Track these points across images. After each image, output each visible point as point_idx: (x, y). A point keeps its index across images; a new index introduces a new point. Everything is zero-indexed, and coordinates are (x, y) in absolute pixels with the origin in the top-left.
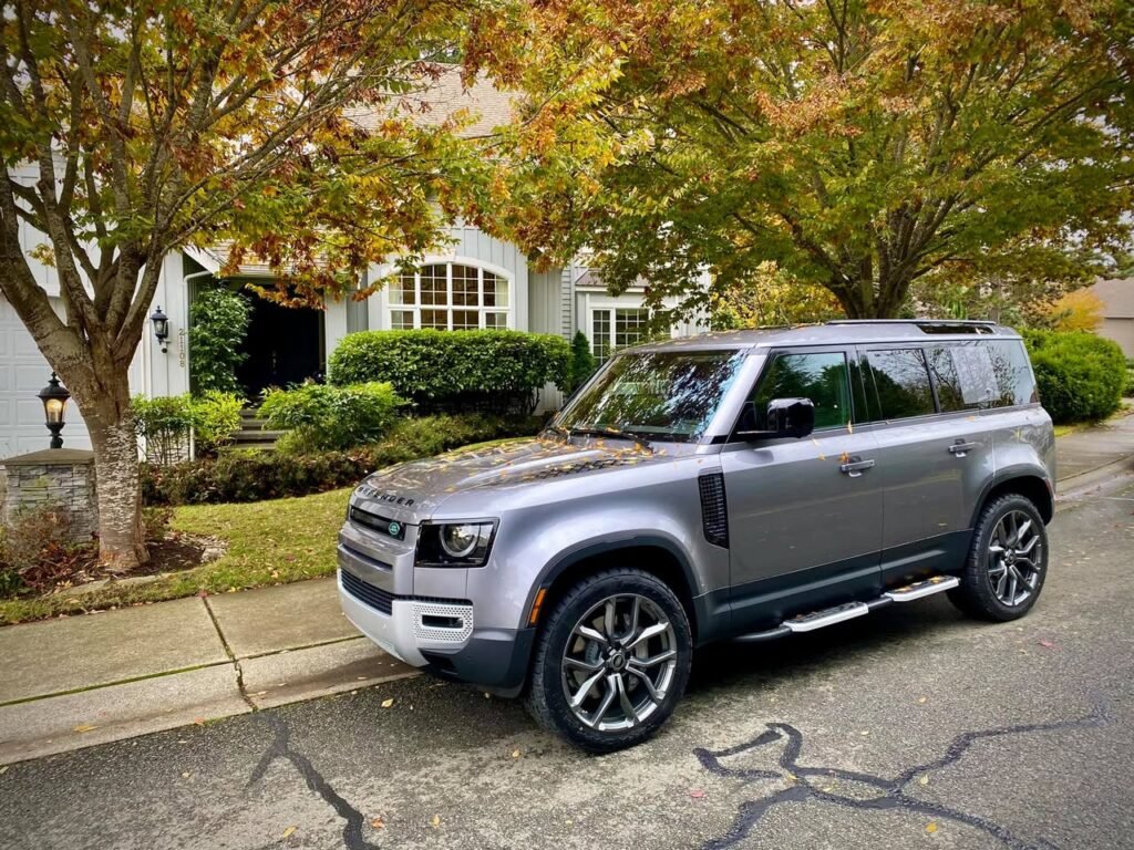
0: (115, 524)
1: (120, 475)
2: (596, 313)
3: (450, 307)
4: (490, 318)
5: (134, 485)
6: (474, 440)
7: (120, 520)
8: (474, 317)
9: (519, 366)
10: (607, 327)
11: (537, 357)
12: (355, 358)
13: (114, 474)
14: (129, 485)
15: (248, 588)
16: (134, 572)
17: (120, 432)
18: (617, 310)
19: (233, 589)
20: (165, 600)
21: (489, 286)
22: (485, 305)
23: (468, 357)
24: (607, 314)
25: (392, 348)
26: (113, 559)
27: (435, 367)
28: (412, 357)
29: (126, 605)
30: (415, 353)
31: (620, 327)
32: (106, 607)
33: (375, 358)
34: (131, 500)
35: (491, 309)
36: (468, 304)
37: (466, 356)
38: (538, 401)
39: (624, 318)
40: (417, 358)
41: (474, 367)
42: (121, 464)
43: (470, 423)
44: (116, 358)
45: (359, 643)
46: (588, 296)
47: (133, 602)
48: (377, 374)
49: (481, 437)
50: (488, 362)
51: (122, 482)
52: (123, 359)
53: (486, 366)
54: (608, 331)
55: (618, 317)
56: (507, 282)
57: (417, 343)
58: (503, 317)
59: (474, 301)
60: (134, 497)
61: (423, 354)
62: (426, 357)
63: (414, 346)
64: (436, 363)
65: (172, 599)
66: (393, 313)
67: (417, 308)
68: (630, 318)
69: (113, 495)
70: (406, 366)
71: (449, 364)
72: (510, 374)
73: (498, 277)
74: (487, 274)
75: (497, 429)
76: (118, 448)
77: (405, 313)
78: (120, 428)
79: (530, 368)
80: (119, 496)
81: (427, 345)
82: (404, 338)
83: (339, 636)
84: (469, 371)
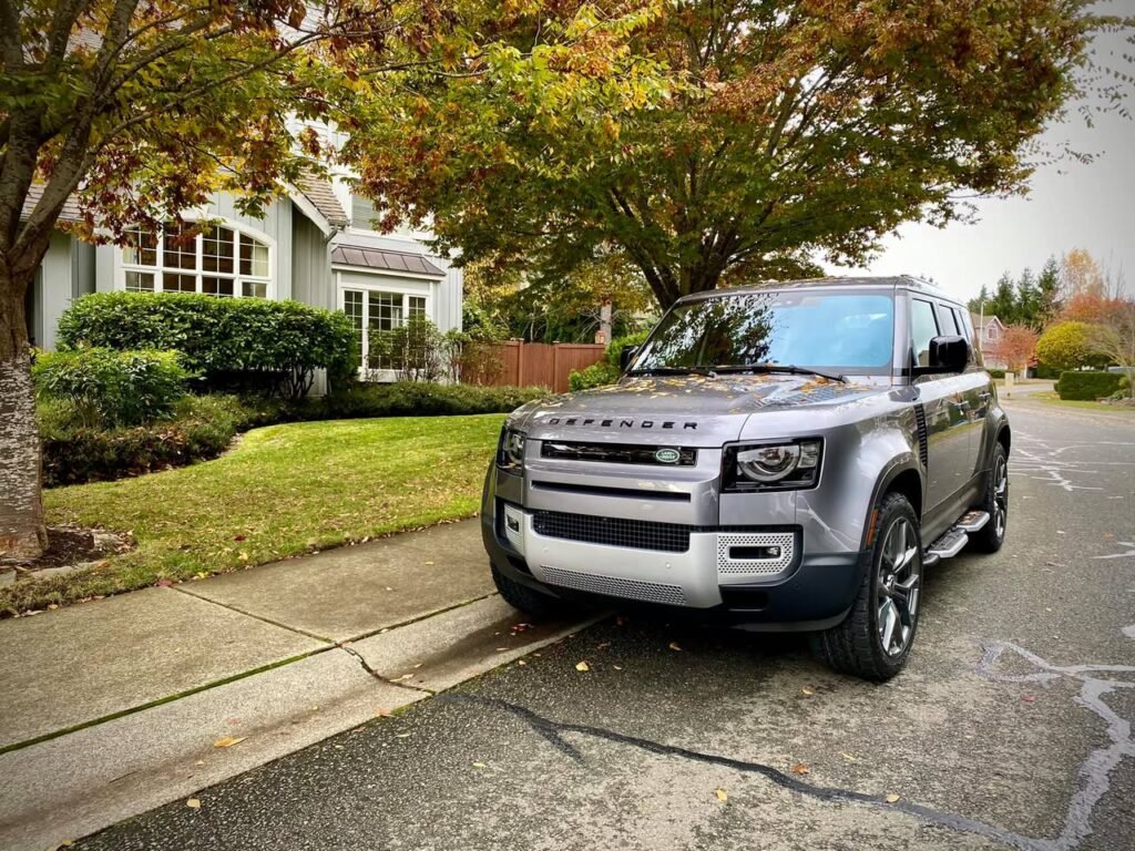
0: (11, 499)
1: (16, 431)
2: (348, 295)
3: (199, 272)
4: (247, 288)
5: (34, 446)
6: (259, 423)
7: (17, 492)
8: (227, 287)
9: (305, 342)
10: (359, 309)
11: (323, 333)
12: (106, 322)
13: (8, 429)
14: (29, 445)
15: (216, 574)
16: (41, 562)
17: (16, 372)
18: (371, 293)
19: (202, 575)
20: (119, 593)
21: (246, 252)
22: (241, 273)
23: (246, 328)
24: (359, 296)
25: (155, 312)
26: (11, 545)
27: (208, 338)
28: (181, 325)
29: (70, 602)
30: (183, 320)
31: (373, 311)
32: (42, 606)
33: (135, 324)
34: (32, 465)
35: (247, 279)
36: (221, 271)
37: (244, 326)
38: (311, 383)
39: (377, 302)
40: (187, 325)
41: (254, 340)
42: (18, 415)
43: (249, 405)
44: (16, 269)
45: (467, 613)
46: (339, 274)
47: (78, 597)
48: (135, 343)
49: (264, 420)
50: (271, 335)
51: (19, 440)
52: (25, 272)
53: (268, 340)
54: (361, 314)
55: (371, 300)
56: (267, 249)
57: (186, 308)
58: (262, 289)
59: (228, 267)
60: (35, 462)
61: (193, 322)
62: (197, 325)
63: (182, 312)
64: (208, 333)
65: (128, 591)
66: (128, 273)
67: (158, 270)
68: (383, 302)
69: (6, 458)
70: (173, 335)
71: (225, 336)
72: (295, 350)
73: (257, 243)
74: (244, 238)
75: (280, 411)
76: (14, 394)
77: (144, 275)
78: (16, 366)
79: (315, 345)
80: (15, 460)
81: (198, 311)
82: (169, 301)
83: (420, 611)
84: (249, 346)
